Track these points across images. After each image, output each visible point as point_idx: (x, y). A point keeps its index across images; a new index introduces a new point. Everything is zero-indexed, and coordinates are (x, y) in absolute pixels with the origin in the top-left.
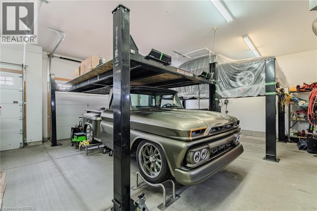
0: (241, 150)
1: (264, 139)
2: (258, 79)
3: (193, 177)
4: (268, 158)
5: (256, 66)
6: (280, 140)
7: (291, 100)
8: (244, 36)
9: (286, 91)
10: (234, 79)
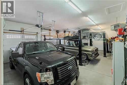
0: (99, 55)
1: (103, 52)
2: (101, 37)
3: (93, 58)
4: (104, 56)
5: (101, 34)
6: (107, 52)
7: (110, 41)
8: (98, 26)
9: (108, 39)
10: (95, 37)
